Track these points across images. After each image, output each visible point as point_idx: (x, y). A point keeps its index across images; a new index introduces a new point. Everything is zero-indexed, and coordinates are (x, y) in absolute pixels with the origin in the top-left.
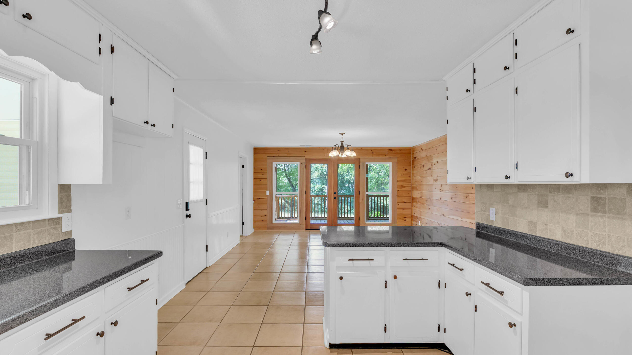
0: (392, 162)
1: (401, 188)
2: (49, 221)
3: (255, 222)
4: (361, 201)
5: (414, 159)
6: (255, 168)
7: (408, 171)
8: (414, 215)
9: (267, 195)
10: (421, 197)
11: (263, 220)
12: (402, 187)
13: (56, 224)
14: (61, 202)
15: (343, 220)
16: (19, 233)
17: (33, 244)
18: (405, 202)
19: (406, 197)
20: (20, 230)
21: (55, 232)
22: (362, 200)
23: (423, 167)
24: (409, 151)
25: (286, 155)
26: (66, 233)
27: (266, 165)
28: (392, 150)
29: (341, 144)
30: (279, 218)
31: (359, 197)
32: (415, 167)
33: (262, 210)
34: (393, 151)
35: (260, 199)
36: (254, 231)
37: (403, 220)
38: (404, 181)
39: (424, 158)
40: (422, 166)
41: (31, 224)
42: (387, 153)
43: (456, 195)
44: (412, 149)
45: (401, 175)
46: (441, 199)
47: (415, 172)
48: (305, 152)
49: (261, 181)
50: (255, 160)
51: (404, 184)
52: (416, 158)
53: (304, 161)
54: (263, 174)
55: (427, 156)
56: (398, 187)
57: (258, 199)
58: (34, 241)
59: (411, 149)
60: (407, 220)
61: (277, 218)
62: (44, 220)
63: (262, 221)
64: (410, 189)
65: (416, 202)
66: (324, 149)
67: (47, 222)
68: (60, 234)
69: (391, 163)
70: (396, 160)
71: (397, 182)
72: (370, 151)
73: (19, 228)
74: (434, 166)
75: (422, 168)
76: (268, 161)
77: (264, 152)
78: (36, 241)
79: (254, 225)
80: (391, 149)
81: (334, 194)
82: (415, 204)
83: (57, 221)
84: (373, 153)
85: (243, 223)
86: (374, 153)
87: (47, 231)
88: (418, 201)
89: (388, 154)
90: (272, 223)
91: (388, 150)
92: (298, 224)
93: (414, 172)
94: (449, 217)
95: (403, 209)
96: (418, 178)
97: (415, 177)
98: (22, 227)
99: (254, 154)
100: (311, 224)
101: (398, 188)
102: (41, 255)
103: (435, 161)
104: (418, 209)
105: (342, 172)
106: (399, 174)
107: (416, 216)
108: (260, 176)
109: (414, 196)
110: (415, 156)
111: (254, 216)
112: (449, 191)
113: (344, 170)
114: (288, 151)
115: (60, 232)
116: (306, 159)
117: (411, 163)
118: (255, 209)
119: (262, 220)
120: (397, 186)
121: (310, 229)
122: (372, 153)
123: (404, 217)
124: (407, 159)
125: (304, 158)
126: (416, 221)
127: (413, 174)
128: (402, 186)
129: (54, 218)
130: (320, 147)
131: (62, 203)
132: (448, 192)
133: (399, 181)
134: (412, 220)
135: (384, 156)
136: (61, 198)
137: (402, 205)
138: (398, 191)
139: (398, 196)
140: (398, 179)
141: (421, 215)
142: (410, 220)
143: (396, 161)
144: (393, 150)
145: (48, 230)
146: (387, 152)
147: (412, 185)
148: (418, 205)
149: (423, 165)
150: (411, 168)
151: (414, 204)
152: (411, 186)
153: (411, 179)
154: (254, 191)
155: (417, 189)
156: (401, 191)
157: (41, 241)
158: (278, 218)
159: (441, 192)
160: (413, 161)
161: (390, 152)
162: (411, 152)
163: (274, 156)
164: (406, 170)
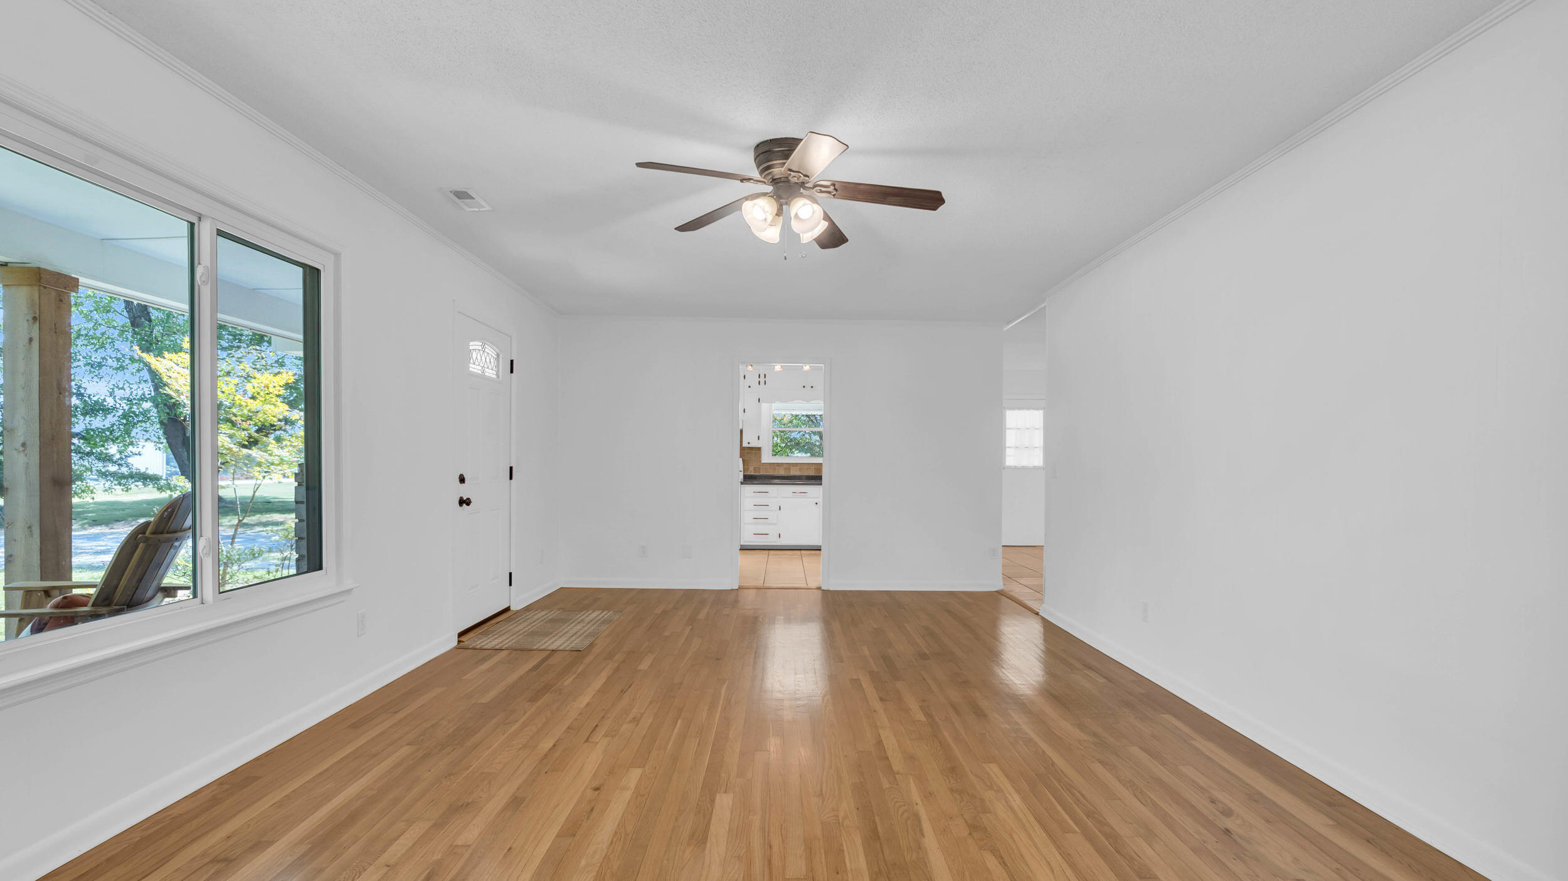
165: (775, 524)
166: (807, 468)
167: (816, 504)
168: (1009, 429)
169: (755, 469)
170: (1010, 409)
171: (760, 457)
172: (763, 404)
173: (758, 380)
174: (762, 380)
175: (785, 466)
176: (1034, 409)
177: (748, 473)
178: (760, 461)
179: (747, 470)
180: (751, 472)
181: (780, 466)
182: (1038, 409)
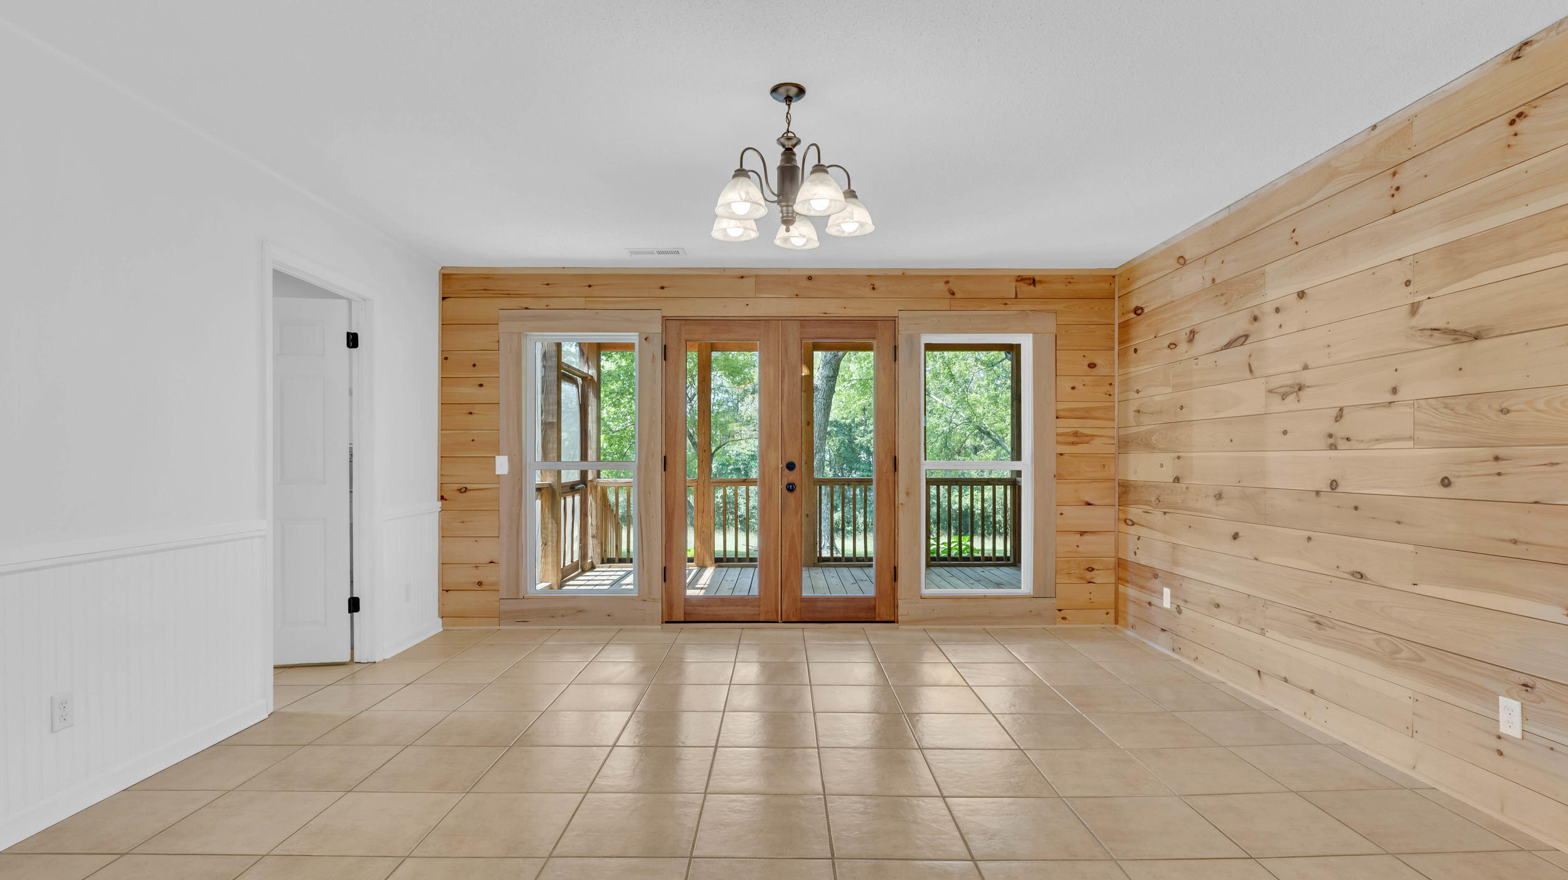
0: (1034, 334)
1: (1073, 443)
3: (445, 590)
4: (901, 497)
5: (1133, 315)
6: (446, 358)
7: (1100, 370)
8: (1131, 557)
9: (497, 473)
10: (1177, 480)
11: (480, 583)
12: (1077, 438)
15: (835, 566)
18: (1091, 502)
19: (1095, 480)
22: (908, 494)
23: (1191, 341)
24: (1105, 285)
25: (580, 302)
27: (495, 346)
28: (1034, 280)
29: (783, 154)
30: (605, 560)
31: (895, 483)
32: (1136, 351)
33: (477, 539)
34: (1039, 287)
35: (468, 493)
36: (441, 629)
37: (1082, 578)
38: (1087, 415)
39: (1194, 296)
40: (1183, 336)
42: (1014, 296)
43: (1497, 459)
44: (1120, 275)
45: (1073, 388)
46: (1334, 485)
47: (1139, 370)
48: (662, 288)
49: (471, 413)
50: (447, 325)
51: (1085, 427)
52: (1146, 310)
53: (657, 328)
54: (481, 385)
55: (1217, 281)
56: (1061, 439)
57: (460, 490)
59: (1114, 277)
60: (1098, 580)
61: (600, 561)
63: (477, 587)
64: (1112, 449)
65: (1148, 503)
66: (742, 277)
69: (1031, 335)
70: (1049, 324)
71: (1057, 418)
72: (941, 286)
74: (1270, 321)
75: (1183, 347)
76: (503, 327)
77: (485, 290)
79: (442, 604)
80: (1029, 279)
81: (786, 470)
82: (1139, 511)
84: (953, 294)
85: (354, 605)
86: (957, 296)
88: (1158, 499)
89: (1016, 298)
90: (518, 593)
91: (1017, 281)
92: (633, 598)
93: (1132, 375)
94: (1416, 589)
95: (1082, 533)
96: (1157, 394)
97: (1138, 392)
99: (444, 299)
100: (688, 601)
101: (1058, 443)
103: (1279, 290)
104: (1158, 535)
105: (846, 419)
106: (1066, 384)
107: (1142, 562)
108: (467, 392)
109: (1132, 477)
110: (1134, 303)
111: (444, 564)
112: (1412, 438)
113: (853, 412)
114: (590, 286)
116: (666, 320)
117: (1116, 336)
118: (445, 534)
119: (477, 581)
120: (1057, 435)
121: (683, 620)
122: (950, 296)
123: (1087, 569)
124: (1096, 319)
125: (658, 316)
126: (1142, 587)
127: (1125, 382)
128: (1076, 434)
130: (724, 269)
132: (1410, 444)
133: (1062, 414)
134: (1120, 580)
135: (1002, 307)
137: (1077, 516)
138: (1061, 454)
139: (1058, 476)
140: (1061, 406)
141: (1175, 563)
142: (1112, 579)
143: (1052, 327)
144: (1040, 282)
146: (1010, 289)
147: (1122, 432)
148: (1157, 517)
149: (1193, 333)
150: (1117, 357)
151: (1134, 512)
152: (1114, 433)
153: (1114, 407)
154: (442, 458)
155: (1148, 446)
156: (1073, 455)
158: (603, 562)
159: (1333, 447)
160: (1125, 326)
161: (1024, 288)
162: (1116, 290)
163: (527, 308)
164: (1092, 366)
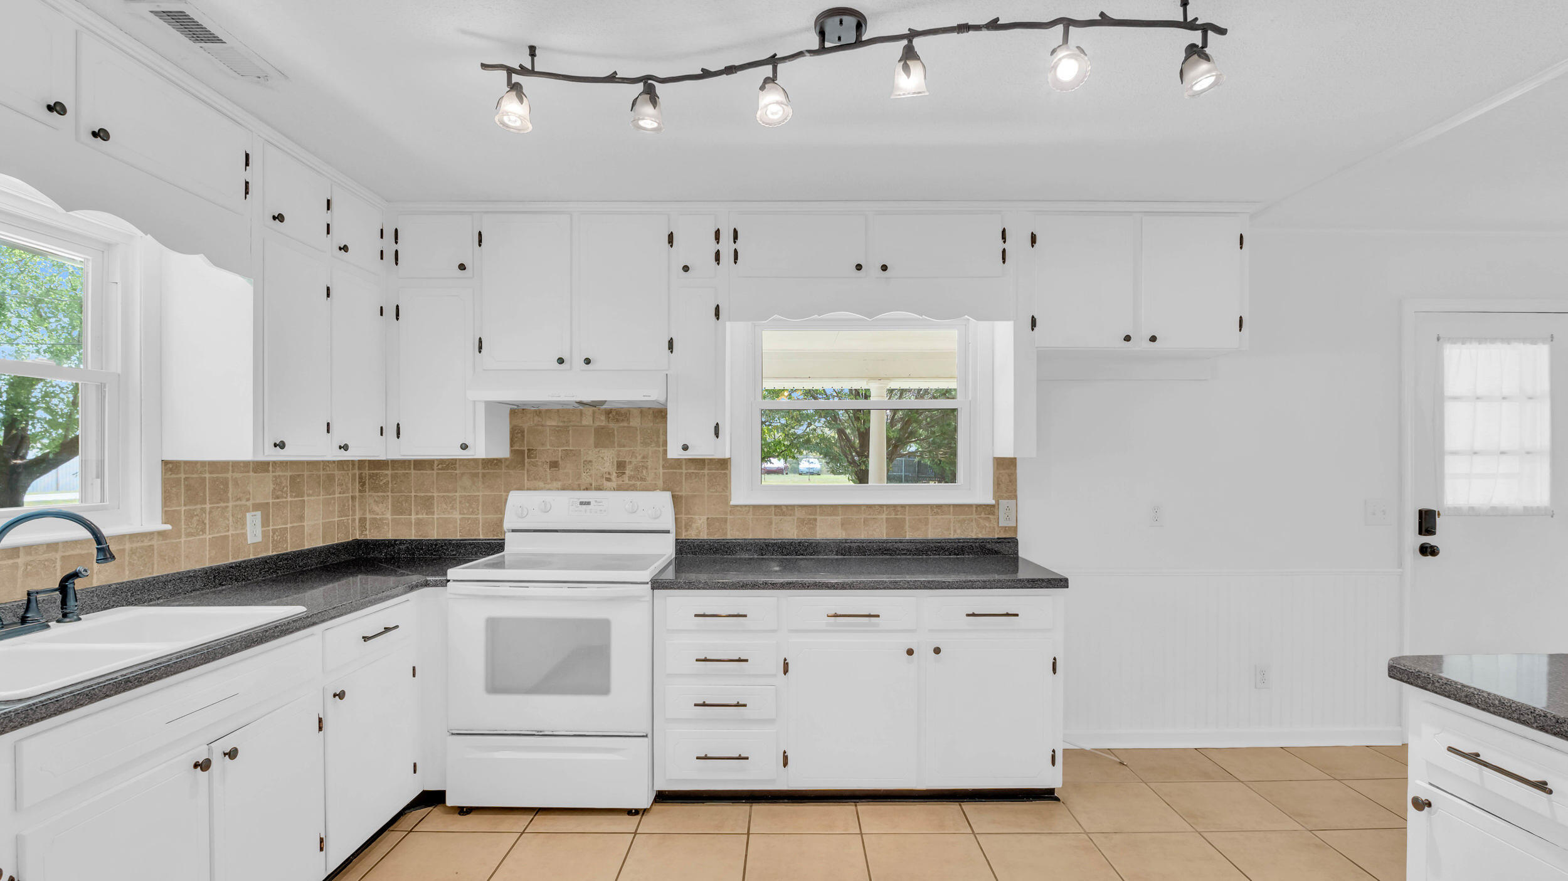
2: (976, 508)
13: (989, 514)
14: (997, 484)
16: (935, 517)
17: (954, 535)
20: (937, 513)
21: (987, 525)
26: (1005, 529)
41: (952, 508)
58: (955, 531)
62: (970, 506)
67: (974, 509)
68: (996, 528)
73: (935, 510)
78: (959, 531)
83: (989, 510)
87: (974, 521)
98: (939, 511)
102: (962, 551)
115: (996, 526)
129: (985, 505)
131: (1000, 484)
136: (998, 478)
145: (975, 519)
157: (966, 533)
165: (771, 721)
166: (865, 520)
167: (910, 652)
168: (1455, 398)
169: (710, 522)
170: (1453, 340)
171: (726, 486)
172: (728, 324)
173: (713, 247)
174: (726, 246)
175: (799, 514)
176: (1524, 340)
177: (692, 534)
178: (726, 499)
179: (688, 526)
180: (700, 531)
181: (784, 514)
182: (1534, 341)
